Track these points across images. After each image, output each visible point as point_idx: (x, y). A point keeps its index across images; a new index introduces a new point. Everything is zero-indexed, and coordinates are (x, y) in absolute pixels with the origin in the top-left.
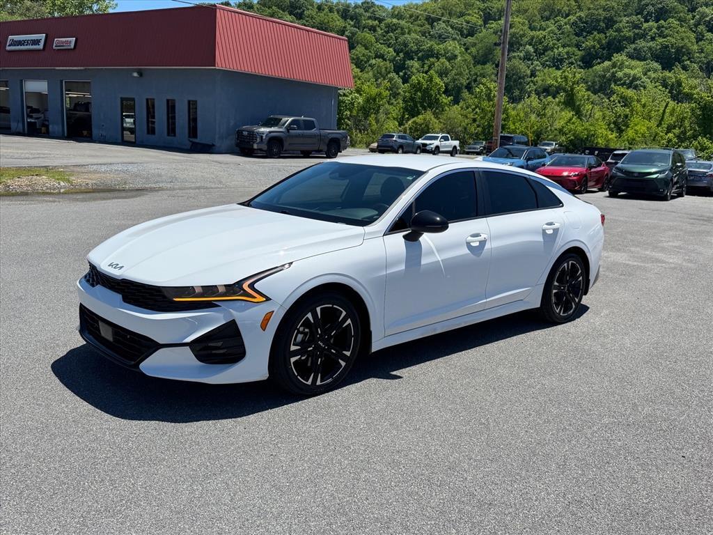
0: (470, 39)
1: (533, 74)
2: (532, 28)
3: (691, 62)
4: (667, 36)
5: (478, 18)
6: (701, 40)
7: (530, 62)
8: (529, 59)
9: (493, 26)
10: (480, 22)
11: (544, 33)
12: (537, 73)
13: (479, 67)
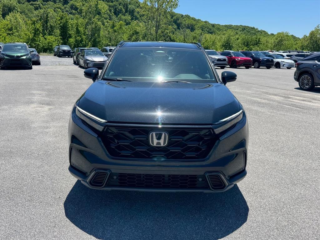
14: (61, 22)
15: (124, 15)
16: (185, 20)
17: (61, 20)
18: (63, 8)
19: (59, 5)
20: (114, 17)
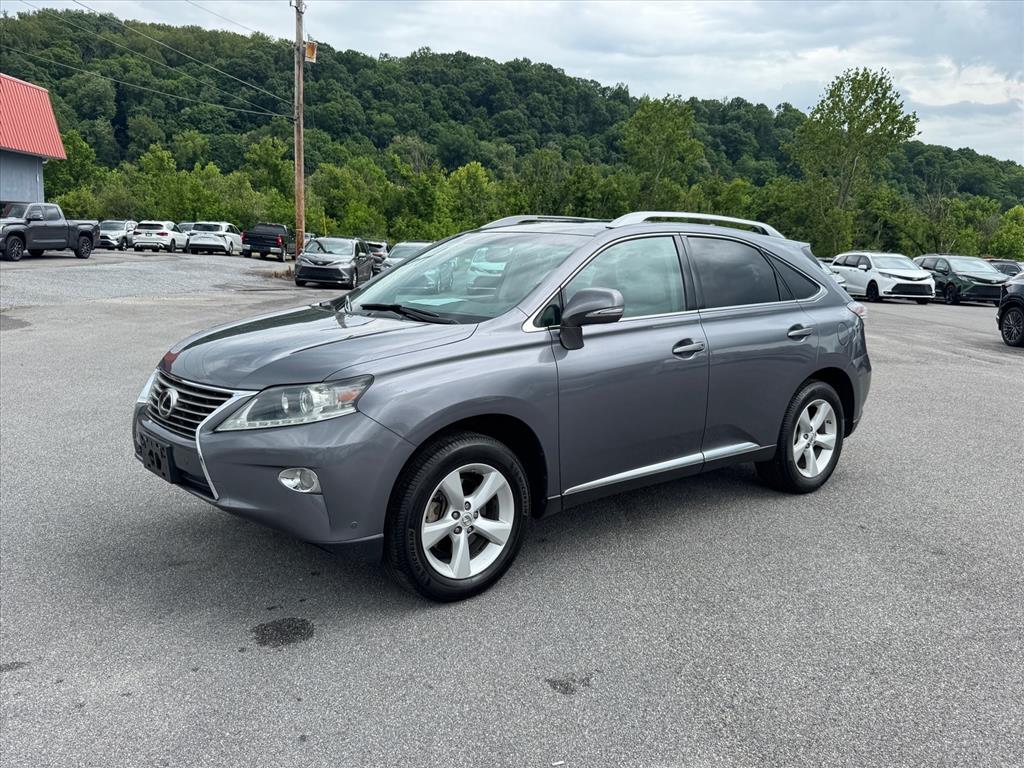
0: (67, 82)
1: (169, 137)
2: (156, 74)
3: (362, 134)
4: (329, 101)
5: (72, 53)
6: (368, 108)
7: (162, 121)
8: (160, 117)
9: (99, 66)
10: (78, 59)
11: (175, 82)
12: (174, 137)
13: (86, 122)
14: (578, 189)
15: (757, 159)
16: (956, 167)
17: (579, 183)
18: (587, 147)
19: (576, 138)
20: (726, 164)
